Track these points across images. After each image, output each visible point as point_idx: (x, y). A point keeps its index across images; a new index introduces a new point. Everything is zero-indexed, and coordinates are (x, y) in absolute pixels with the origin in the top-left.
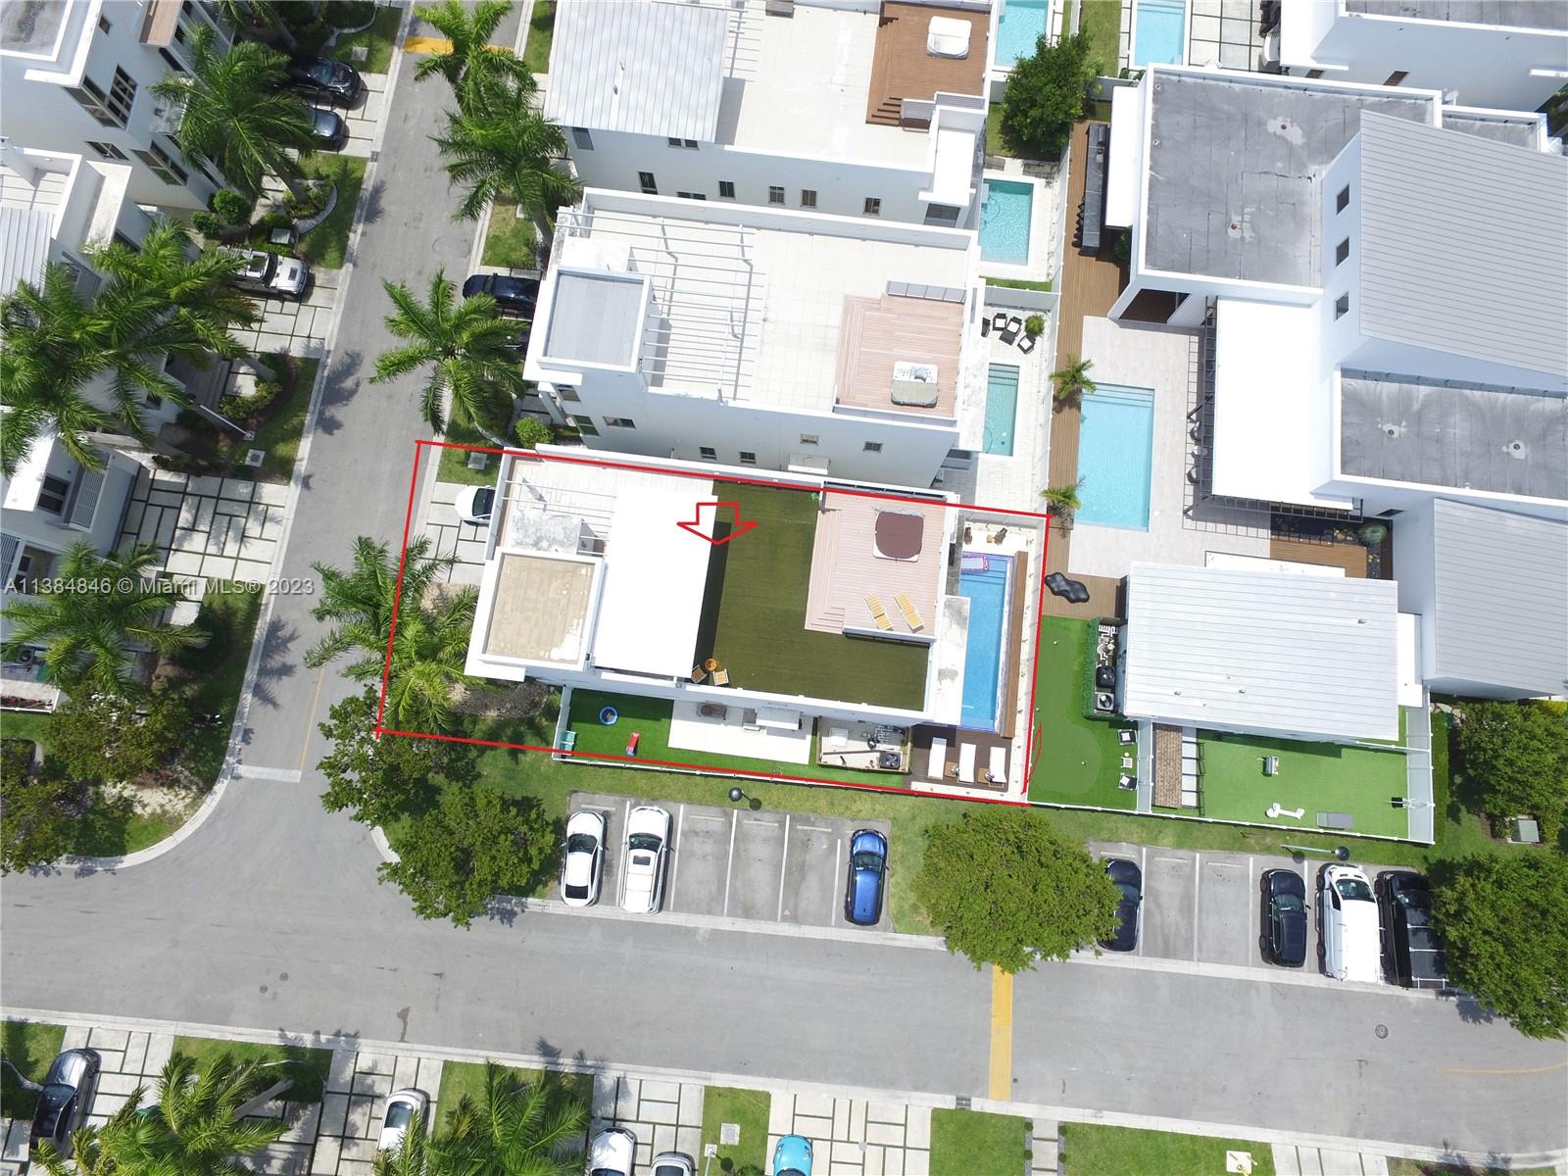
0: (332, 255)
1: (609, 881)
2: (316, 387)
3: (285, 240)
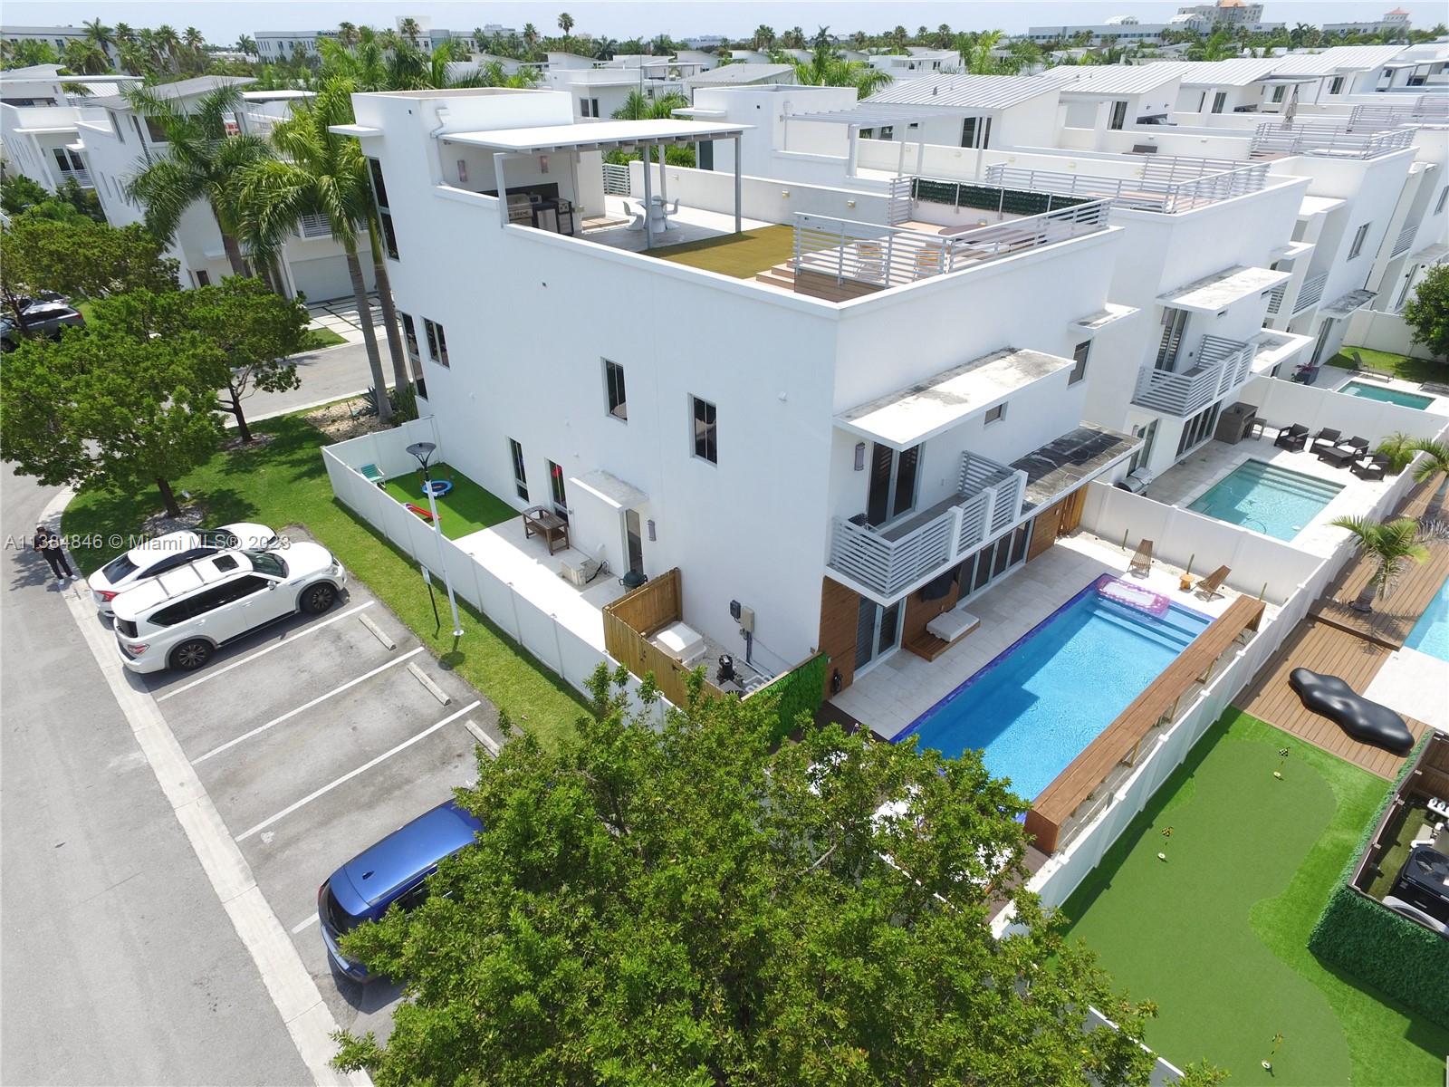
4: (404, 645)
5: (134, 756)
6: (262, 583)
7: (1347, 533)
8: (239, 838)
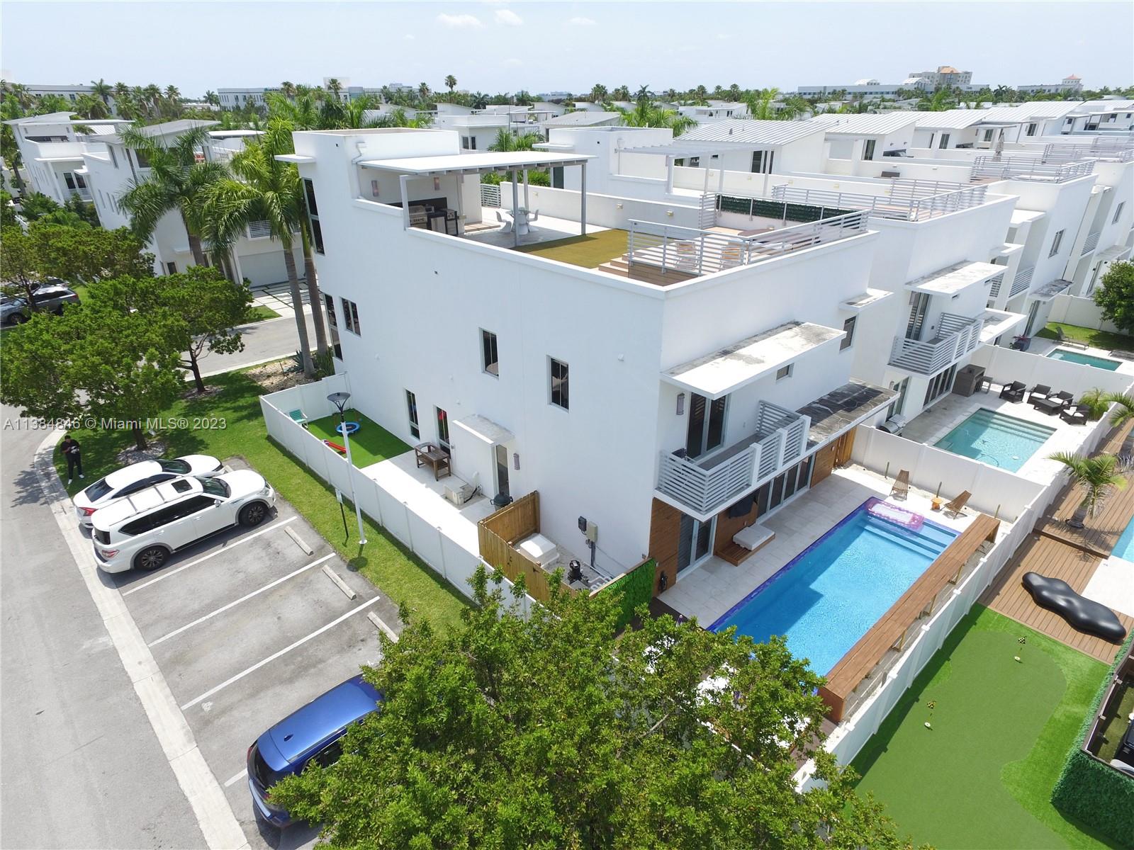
4: (320, 551)
5: (102, 640)
6: (210, 502)
7: (1062, 465)
8: (185, 707)
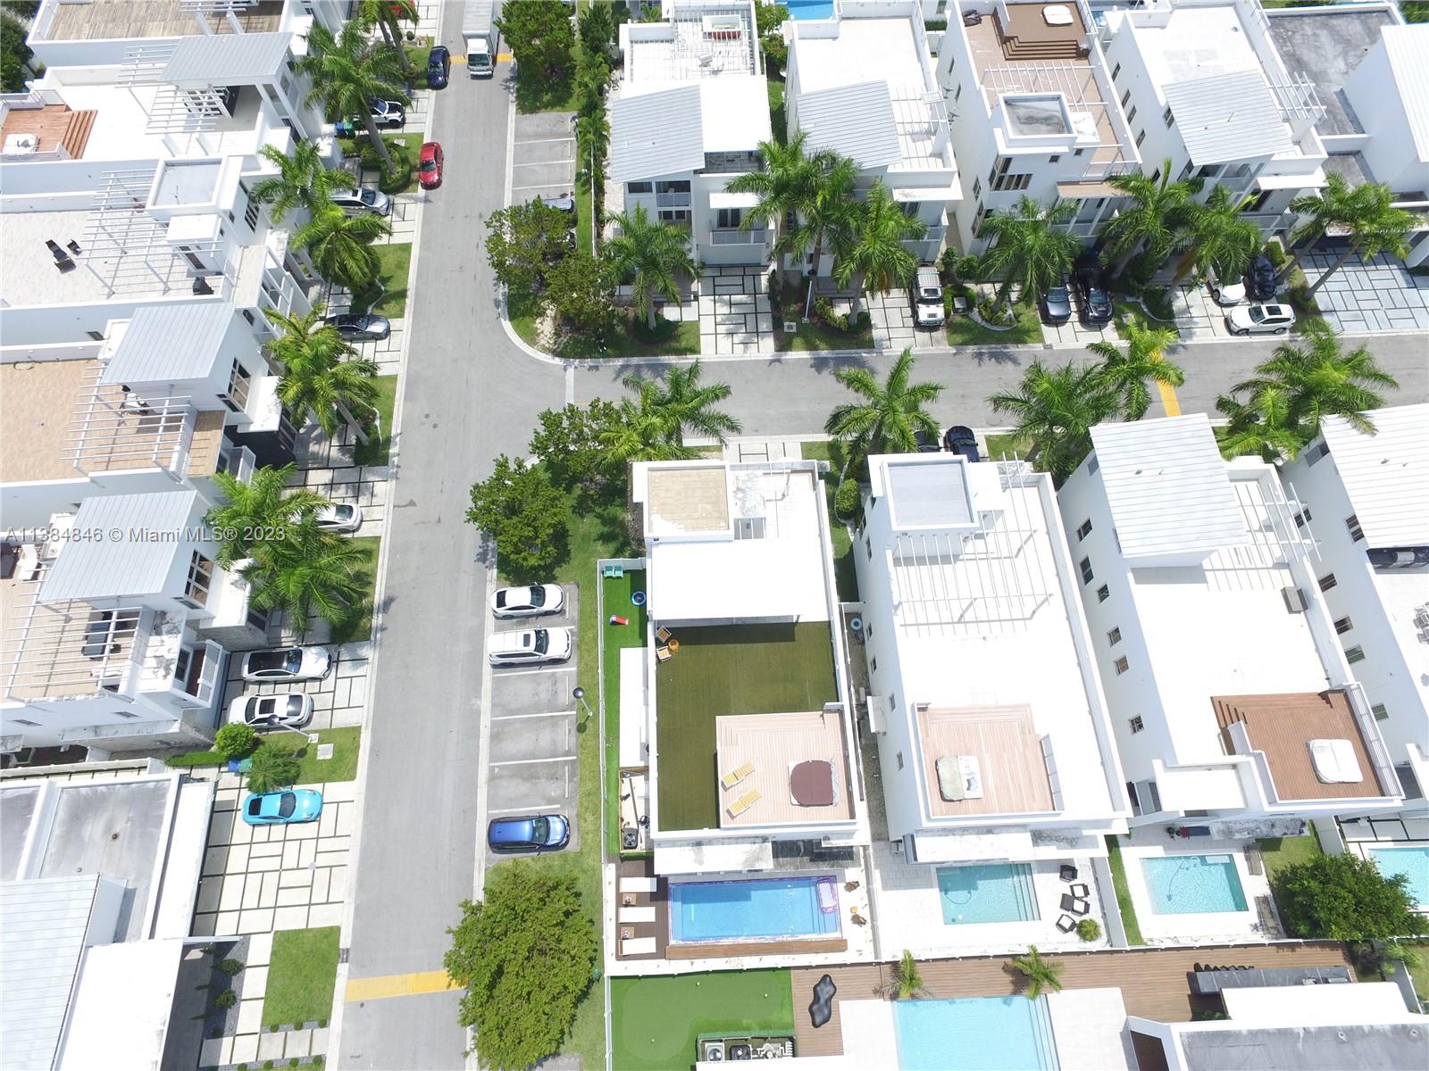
0: (959, 338)
1: (512, 624)
2: (853, 351)
3: (958, 305)
5: (478, 702)
8: (490, 764)
